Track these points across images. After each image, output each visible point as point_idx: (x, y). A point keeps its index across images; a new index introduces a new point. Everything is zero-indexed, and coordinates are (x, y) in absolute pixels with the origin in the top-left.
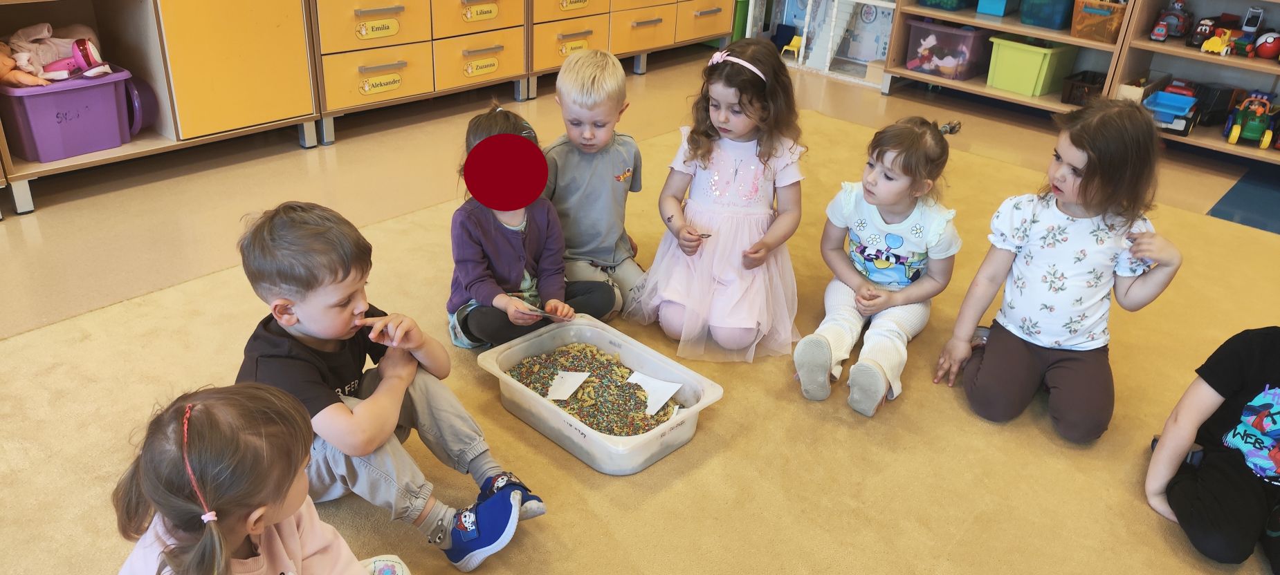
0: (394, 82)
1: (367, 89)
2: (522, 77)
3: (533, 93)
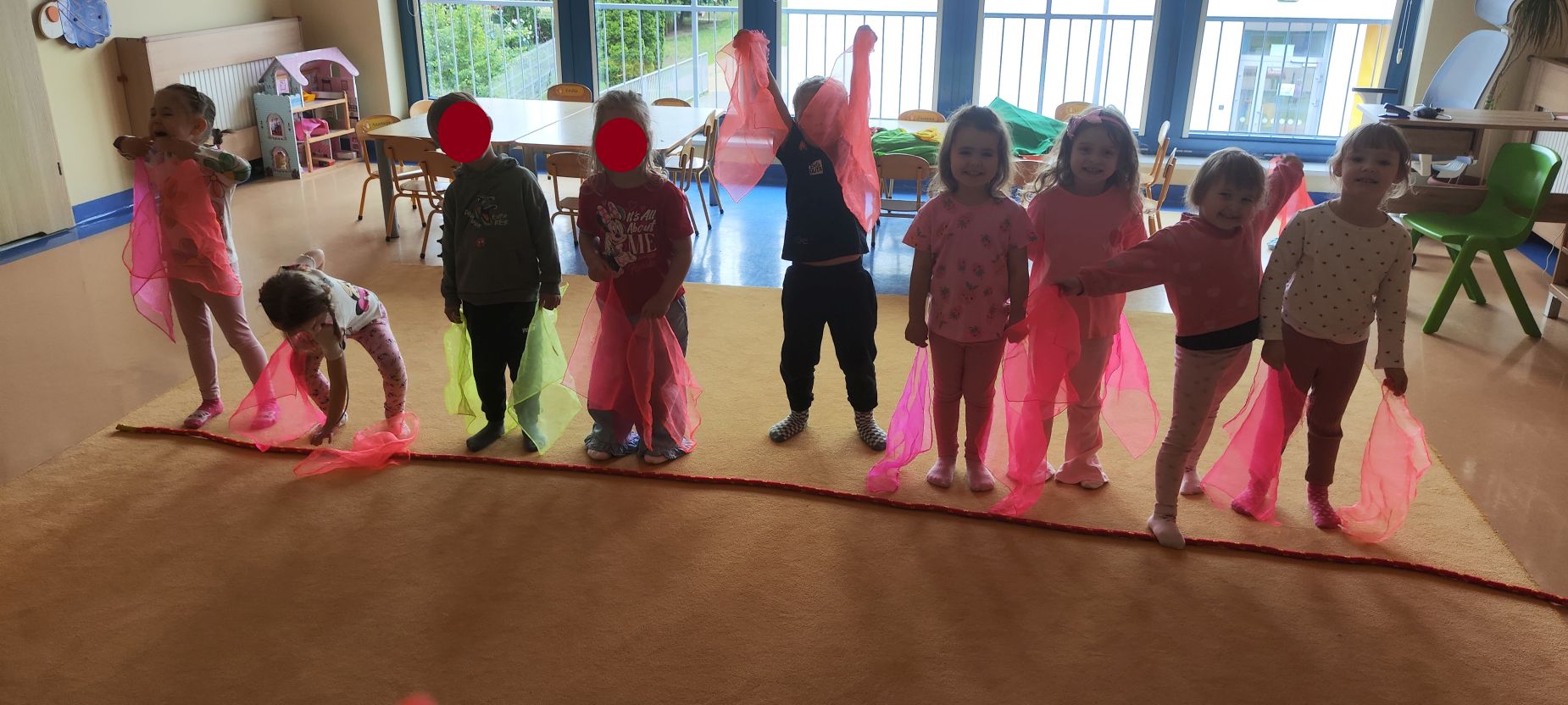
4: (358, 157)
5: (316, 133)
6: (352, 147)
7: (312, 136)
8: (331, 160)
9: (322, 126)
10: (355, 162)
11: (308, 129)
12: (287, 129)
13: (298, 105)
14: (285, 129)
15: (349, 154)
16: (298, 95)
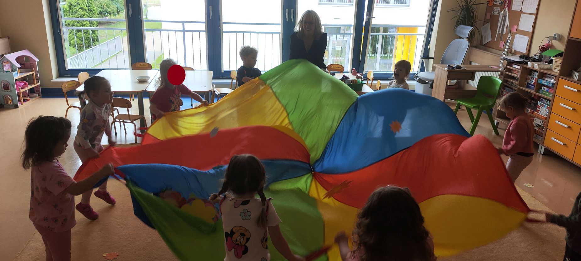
4: (39, 96)
5: (23, 87)
6: (35, 92)
7: (21, 88)
8: (29, 98)
9: (25, 84)
10: (38, 98)
11: (20, 86)
12: (12, 87)
13: (17, 75)
14: (11, 86)
15: (35, 95)
16: (16, 72)
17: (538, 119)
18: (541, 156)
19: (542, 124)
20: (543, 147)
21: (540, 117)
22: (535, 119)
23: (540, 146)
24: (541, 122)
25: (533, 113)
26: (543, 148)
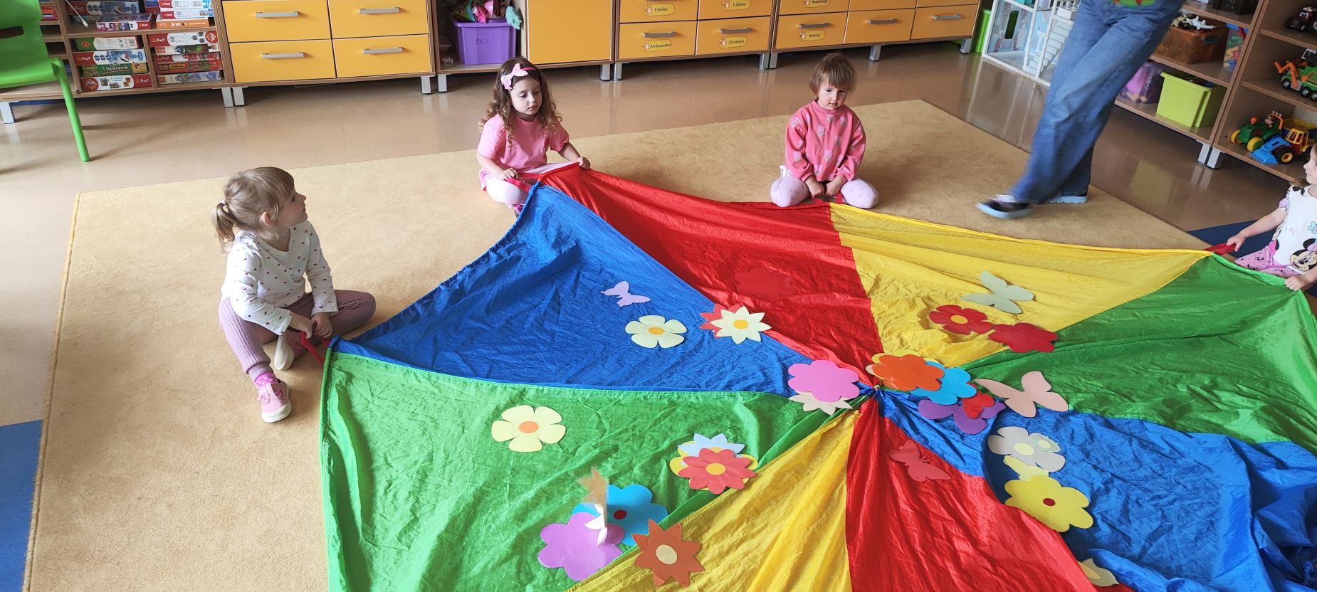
0: (667, 45)
1: (647, 48)
2: (765, 52)
3: (773, 64)
17: (181, 34)
18: (242, 111)
19: (202, 40)
20: (234, 89)
21: (184, 27)
22: (172, 38)
23: (226, 92)
24: (195, 38)
25: (153, 24)
26: (238, 92)
